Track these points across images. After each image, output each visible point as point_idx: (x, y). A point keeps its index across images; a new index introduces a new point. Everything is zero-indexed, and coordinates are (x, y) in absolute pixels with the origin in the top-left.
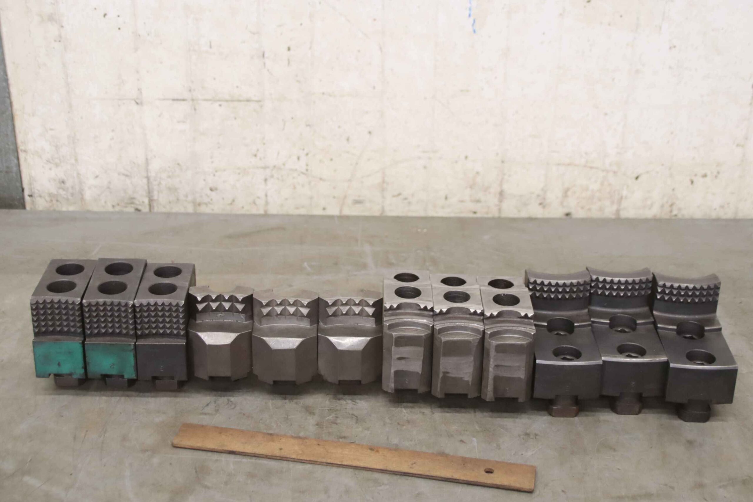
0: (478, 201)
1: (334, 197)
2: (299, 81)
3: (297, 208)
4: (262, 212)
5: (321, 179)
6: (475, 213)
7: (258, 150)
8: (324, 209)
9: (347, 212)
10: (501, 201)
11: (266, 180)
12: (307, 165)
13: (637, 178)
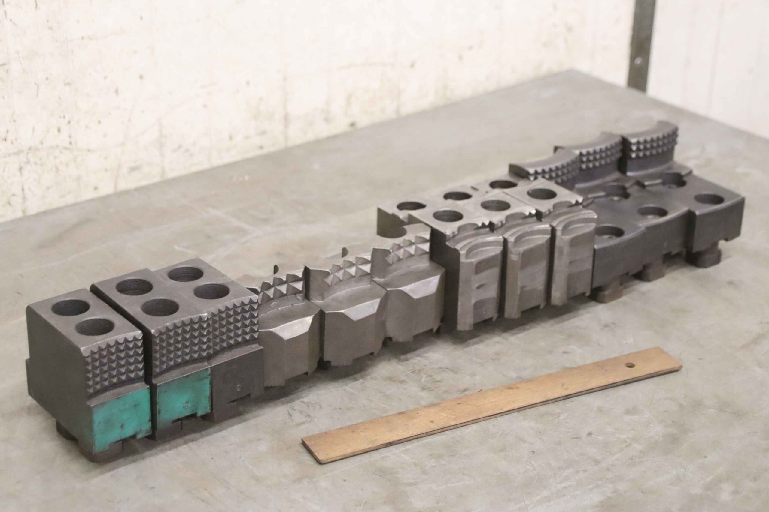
0: (263, 133)
1: (106, 170)
2: (51, 28)
3: (62, 196)
4: (20, 214)
5: (89, 151)
6: (261, 148)
7: (8, 132)
8: (96, 188)
9: (123, 186)
10: (286, 126)
11: (21, 169)
12: (70, 137)
13: (412, 66)
